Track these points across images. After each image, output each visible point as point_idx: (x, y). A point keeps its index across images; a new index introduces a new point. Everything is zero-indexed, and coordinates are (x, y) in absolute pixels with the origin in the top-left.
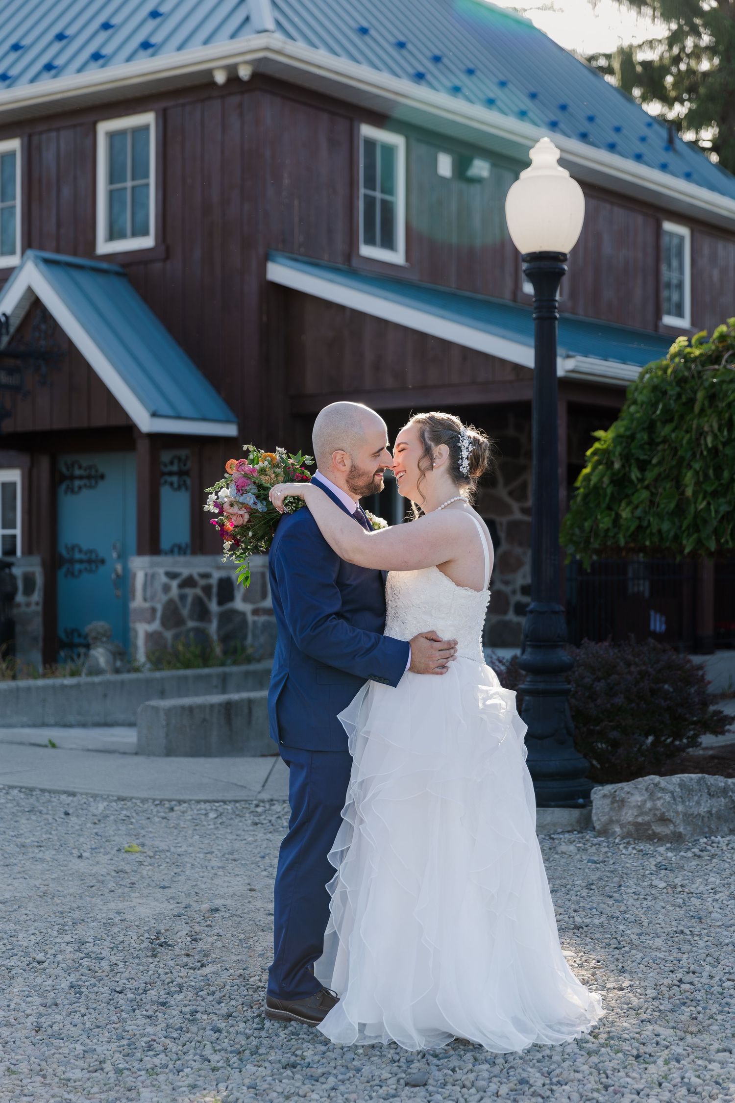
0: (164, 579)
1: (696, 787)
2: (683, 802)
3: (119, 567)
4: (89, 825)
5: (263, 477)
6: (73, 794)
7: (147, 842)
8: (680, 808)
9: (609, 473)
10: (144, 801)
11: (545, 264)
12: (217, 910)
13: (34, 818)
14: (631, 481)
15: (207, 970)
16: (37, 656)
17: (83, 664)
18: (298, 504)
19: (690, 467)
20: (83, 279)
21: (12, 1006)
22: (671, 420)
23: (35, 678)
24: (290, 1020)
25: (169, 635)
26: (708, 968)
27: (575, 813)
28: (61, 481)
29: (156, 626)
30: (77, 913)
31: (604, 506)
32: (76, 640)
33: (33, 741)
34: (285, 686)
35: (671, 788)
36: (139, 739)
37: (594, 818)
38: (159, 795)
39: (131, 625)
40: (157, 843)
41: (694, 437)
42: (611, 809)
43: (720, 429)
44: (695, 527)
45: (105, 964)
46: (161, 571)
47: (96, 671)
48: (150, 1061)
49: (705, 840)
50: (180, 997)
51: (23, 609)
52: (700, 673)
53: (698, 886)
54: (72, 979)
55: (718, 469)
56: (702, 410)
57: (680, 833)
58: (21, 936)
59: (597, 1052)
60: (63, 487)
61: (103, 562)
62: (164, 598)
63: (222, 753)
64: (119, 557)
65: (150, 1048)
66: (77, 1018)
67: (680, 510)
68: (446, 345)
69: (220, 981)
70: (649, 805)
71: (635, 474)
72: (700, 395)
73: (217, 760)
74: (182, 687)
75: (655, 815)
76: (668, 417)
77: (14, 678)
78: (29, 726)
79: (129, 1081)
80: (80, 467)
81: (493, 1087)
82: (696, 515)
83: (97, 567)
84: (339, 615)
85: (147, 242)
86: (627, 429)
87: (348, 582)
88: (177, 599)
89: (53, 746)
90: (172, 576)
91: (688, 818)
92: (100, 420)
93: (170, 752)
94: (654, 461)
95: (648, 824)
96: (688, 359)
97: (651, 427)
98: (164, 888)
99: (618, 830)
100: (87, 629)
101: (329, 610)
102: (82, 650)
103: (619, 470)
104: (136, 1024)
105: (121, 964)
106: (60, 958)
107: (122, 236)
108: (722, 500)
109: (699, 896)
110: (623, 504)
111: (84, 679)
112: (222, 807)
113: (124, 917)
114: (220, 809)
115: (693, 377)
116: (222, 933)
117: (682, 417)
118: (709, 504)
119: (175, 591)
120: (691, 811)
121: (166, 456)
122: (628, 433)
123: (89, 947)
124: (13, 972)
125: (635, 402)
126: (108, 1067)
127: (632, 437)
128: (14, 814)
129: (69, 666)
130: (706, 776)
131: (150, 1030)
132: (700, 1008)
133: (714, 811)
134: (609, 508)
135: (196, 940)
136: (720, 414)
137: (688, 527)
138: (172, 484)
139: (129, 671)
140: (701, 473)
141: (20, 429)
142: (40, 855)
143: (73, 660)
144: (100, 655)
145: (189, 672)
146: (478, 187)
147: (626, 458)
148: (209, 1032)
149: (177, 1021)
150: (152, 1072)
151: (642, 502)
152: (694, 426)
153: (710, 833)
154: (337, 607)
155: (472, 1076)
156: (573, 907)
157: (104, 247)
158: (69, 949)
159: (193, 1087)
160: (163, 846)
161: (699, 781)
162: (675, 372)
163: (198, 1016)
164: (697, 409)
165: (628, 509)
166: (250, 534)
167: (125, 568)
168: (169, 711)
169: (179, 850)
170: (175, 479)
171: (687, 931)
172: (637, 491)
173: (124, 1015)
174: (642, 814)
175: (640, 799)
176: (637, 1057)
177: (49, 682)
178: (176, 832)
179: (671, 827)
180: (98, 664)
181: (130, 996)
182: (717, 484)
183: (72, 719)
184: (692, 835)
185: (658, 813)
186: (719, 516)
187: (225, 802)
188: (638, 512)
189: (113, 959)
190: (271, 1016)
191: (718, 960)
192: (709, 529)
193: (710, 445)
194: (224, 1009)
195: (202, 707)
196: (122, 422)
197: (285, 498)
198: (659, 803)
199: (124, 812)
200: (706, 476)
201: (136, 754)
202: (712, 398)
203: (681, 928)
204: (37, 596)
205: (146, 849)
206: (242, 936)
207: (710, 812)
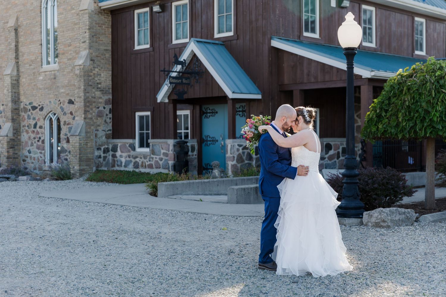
0: (237, 147)
1: (395, 212)
2: (390, 216)
3: (223, 143)
4: (212, 223)
5: (256, 124)
6: (207, 214)
7: (229, 227)
8: (389, 218)
9: (375, 114)
10: (229, 216)
11: (349, 51)
12: (248, 244)
13: (196, 221)
14: (382, 116)
15: (243, 258)
16: (196, 173)
17: (211, 176)
18: (266, 131)
19: (400, 112)
20: (209, 47)
21: (191, 265)
22: (396, 96)
23: (196, 179)
24: (265, 269)
25: (239, 165)
26: (384, 259)
27: (359, 220)
28: (203, 114)
29: (235, 162)
30: (208, 245)
31: (374, 124)
32: (209, 167)
33: (195, 199)
34: (263, 180)
35: (387, 212)
36: (228, 199)
37: (363, 221)
38: (233, 214)
39: (227, 162)
40: (232, 227)
41: (402, 102)
42: (368, 218)
43: (411, 100)
44: (402, 131)
45: (216, 257)
46: (236, 144)
47: (215, 177)
48: (226, 277)
49: (397, 228)
50: (236, 264)
51: (191, 157)
52: (404, 177)
53: (391, 239)
54: (207, 260)
55: (410, 113)
56: (406, 93)
57: (389, 225)
58: (192, 250)
59: (345, 277)
60: (204, 116)
61: (217, 141)
62: (237, 153)
63: (254, 203)
64: (222, 139)
65: (227, 275)
66: (208, 268)
67: (397, 125)
68: (331, 67)
69: (247, 261)
70: (379, 217)
71: (383, 114)
72: (405, 88)
73: (252, 205)
74: (243, 182)
75: (381, 220)
76: (395, 95)
77: (188, 179)
78: (193, 195)
79: (221, 281)
80: (209, 109)
81: (315, 283)
82: (403, 127)
83: (215, 143)
84: (278, 161)
85: (231, 34)
86: (382, 99)
87: (280, 152)
88: (242, 153)
89: (201, 201)
90: (240, 146)
91: (392, 221)
92: (216, 94)
93: (238, 203)
94: (390, 110)
95: (379, 222)
96: (402, 76)
97: (389, 99)
98: (233, 239)
99: (370, 224)
100: (212, 164)
101: (275, 160)
102: (211, 171)
103: (379, 113)
104: (224, 270)
105: (220, 257)
106: (203, 255)
107: (223, 32)
108: (411, 122)
109: (389, 242)
110: (380, 124)
111: (211, 180)
112: (252, 218)
113: (221, 246)
114: (252, 219)
115: (403, 82)
116: (248, 250)
117: (399, 96)
118: (406, 123)
119: (241, 151)
120: (393, 219)
121: (238, 106)
122: (382, 101)
123: (211, 253)
124: (191, 258)
125: (385, 91)
126: (216, 278)
127: (383, 102)
128: (190, 220)
129: (206, 176)
130: (398, 208)
131: (227, 271)
132: (378, 269)
133: (401, 219)
134: (375, 125)
135: (241, 251)
136: (411, 94)
137: (400, 131)
138: (240, 115)
139: (226, 177)
140: (404, 114)
141: (190, 97)
142: (198, 230)
143: (207, 173)
144: (216, 172)
145: (245, 178)
146: (345, 9)
147: (381, 109)
148: (242, 271)
149: (235, 269)
150: (227, 279)
151: (386, 123)
152: (403, 99)
153: (399, 226)
154: (277, 159)
155: (310, 281)
156: (351, 244)
157: (217, 36)
158: (206, 253)
159: (237, 282)
160: (233, 228)
161: (396, 210)
162: (398, 81)
163: (240, 268)
164: (404, 93)
165: (381, 125)
166: (254, 139)
167: (224, 143)
168: (237, 190)
169: (238, 229)
170: (241, 113)
171: (382, 251)
172: (384, 119)
173: (220, 268)
174: (377, 219)
175: (377, 215)
176: (356, 278)
177: (200, 181)
178: (238, 225)
179: (386, 223)
180: (216, 175)
181: (222, 263)
182: (409, 117)
183: (207, 192)
184: (393, 226)
185: (382, 219)
186: (410, 127)
187: (253, 217)
188: (384, 126)
189: (218, 255)
190: (260, 268)
191: (388, 258)
192: (406, 131)
193: (407, 105)
194: (247, 267)
195: (248, 189)
196: (223, 95)
197: (262, 130)
198: (382, 216)
199: (223, 219)
200: (406, 114)
201: (227, 203)
202: (409, 89)
203: (381, 250)
204: (195, 153)
205: (228, 229)
206: (254, 251)
207: (399, 219)
